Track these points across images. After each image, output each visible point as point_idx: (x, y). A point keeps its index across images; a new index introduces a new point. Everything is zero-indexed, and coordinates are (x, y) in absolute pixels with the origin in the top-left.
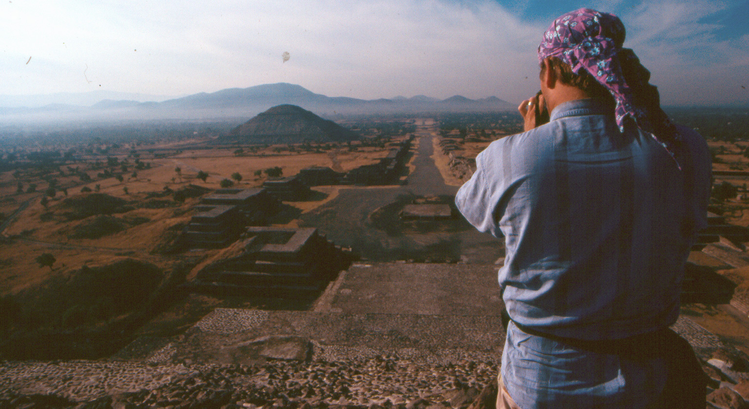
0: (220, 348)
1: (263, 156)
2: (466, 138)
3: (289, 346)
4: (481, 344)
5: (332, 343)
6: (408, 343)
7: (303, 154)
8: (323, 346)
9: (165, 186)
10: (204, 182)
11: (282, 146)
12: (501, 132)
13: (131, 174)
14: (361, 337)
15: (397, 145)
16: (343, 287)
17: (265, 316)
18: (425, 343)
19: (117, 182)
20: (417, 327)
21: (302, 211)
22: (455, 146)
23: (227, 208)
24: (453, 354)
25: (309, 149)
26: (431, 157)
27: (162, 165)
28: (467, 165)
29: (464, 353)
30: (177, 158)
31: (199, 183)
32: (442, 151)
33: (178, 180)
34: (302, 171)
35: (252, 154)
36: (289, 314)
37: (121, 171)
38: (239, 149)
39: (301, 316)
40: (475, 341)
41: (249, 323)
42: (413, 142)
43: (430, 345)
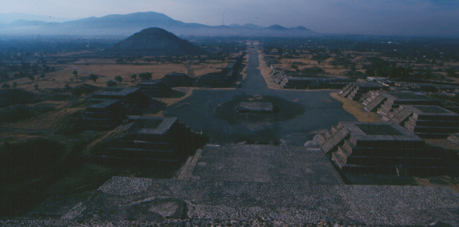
0: (118, 206)
1: (137, 64)
2: (283, 55)
3: (169, 205)
4: (307, 204)
5: (201, 203)
6: (255, 203)
7: (166, 64)
8: (194, 205)
9: (66, 84)
10: (94, 82)
11: (151, 57)
12: (307, 52)
13: (39, 75)
14: (221, 198)
15: (233, 59)
16: (200, 160)
17: (150, 182)
18: (267, 203)
19: (30, 81)
20: (260, 191)
21: (167, 104)
22: (275, 61)
23: (113, 101)
24: (287, 211)
25: (170, 60)
26: (258, 68)
27: (63, 69)
28: (283, 75)
29: (295, 211)
30: (74, 64)
31: (91, 82)
32: (266, 64)
33: (75, 80)
34: (166, 76)
35: (130, 62)
36: (167, 181)
37: (32, 73)
38: (119, 59)
39: (176, 183)
40: (302, 202)
41: (138, 187)
42: (244, 57)
43: (271, 205)
